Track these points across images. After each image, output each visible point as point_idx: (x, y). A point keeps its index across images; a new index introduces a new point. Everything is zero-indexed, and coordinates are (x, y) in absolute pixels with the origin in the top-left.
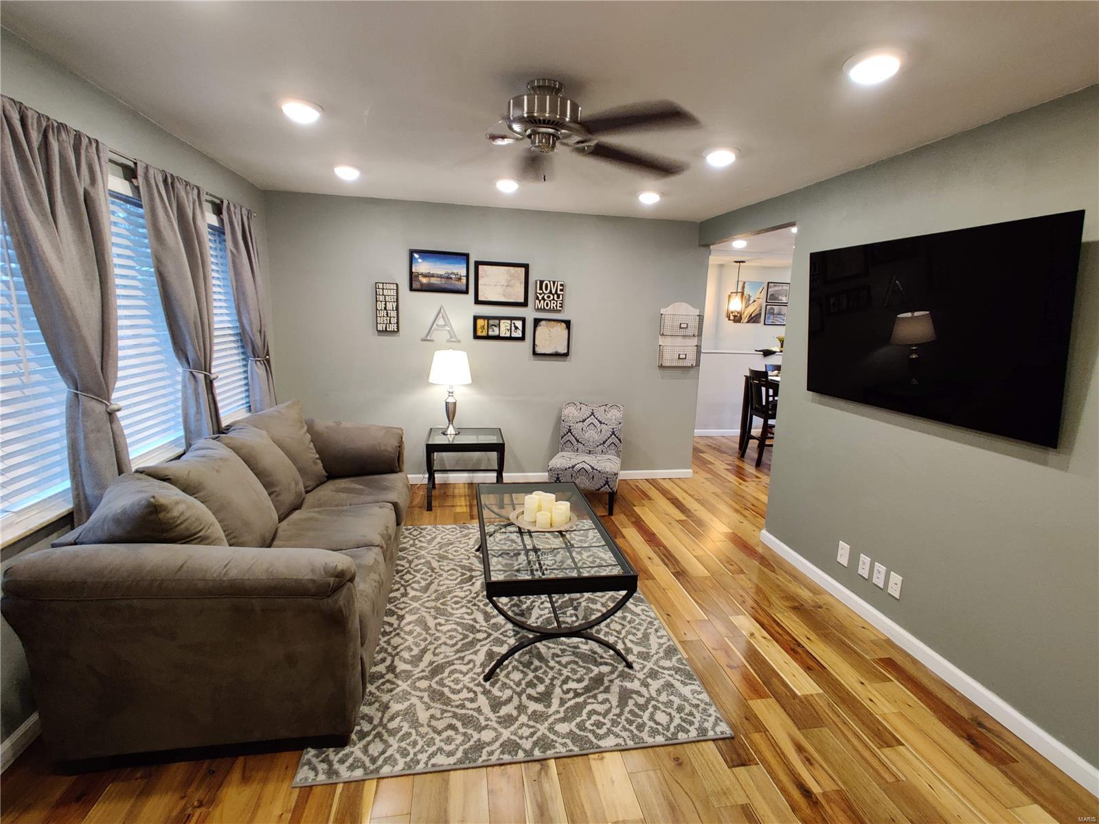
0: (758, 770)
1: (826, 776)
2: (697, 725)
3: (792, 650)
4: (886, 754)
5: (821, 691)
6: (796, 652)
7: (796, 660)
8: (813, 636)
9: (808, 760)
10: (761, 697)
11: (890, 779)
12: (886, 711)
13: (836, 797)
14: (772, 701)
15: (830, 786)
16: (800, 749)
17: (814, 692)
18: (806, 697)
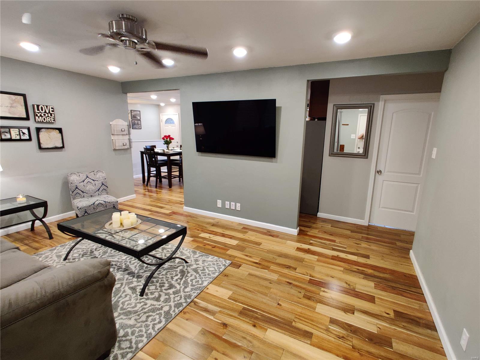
0: (244, 265)
1: (256, 258)
2: (222, 265)
3: (223, 236)
4: (261, 247)
5: (238, 242)
6: (224, 236)
7: (226, 238)
8: (224, 230)
9: (250, 257)
10: (228, 250)
11: (267, 251)
12: (254, 238)
13: (262, 260)
14: (231, 249)
15: (259, 259)
16: (247, 256)
17: (237, 243)
18: (236, 244)
